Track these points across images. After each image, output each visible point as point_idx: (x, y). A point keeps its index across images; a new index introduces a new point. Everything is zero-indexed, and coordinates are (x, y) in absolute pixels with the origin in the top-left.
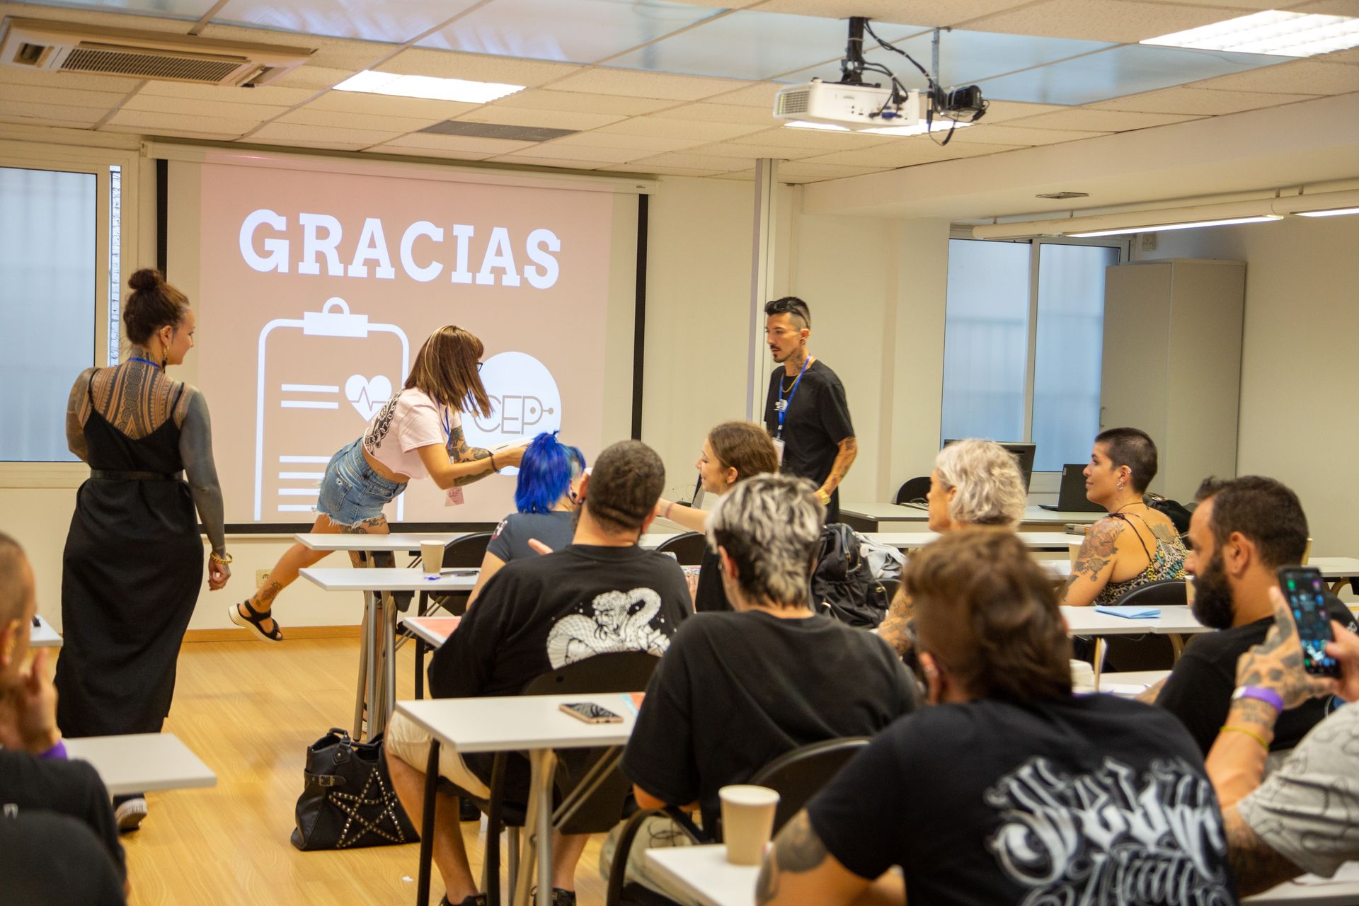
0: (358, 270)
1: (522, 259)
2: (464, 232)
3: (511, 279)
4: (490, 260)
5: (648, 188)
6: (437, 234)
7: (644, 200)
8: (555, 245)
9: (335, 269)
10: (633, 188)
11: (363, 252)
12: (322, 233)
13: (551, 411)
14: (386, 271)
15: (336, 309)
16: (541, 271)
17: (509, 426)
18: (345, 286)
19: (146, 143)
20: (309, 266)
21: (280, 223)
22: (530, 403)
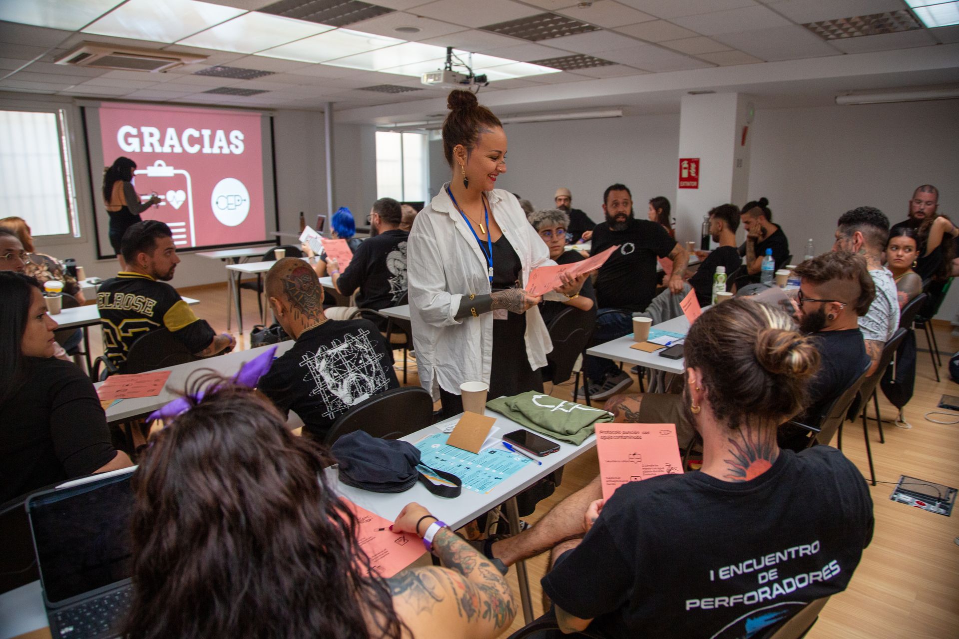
0: (167, 149)
1: (229, 143)
2: (206, 133)
3: (226, 151)
4: (217, 144)
5: (274, 114)
6: (196, 134)
7: (272, 119)
8: (241, 136)
9: (158, 149)
10: (268, 114)
11: (168, 142)
12: (151, 135)
13: (245, 200)
14: (178, 150)
15: (160, 165)
16: (237, 147)
17: (231, 207)
18: (162, 156)
19: (75, 100)
20: (147, 149)
21: (134, 131)
22: (238, 198)
